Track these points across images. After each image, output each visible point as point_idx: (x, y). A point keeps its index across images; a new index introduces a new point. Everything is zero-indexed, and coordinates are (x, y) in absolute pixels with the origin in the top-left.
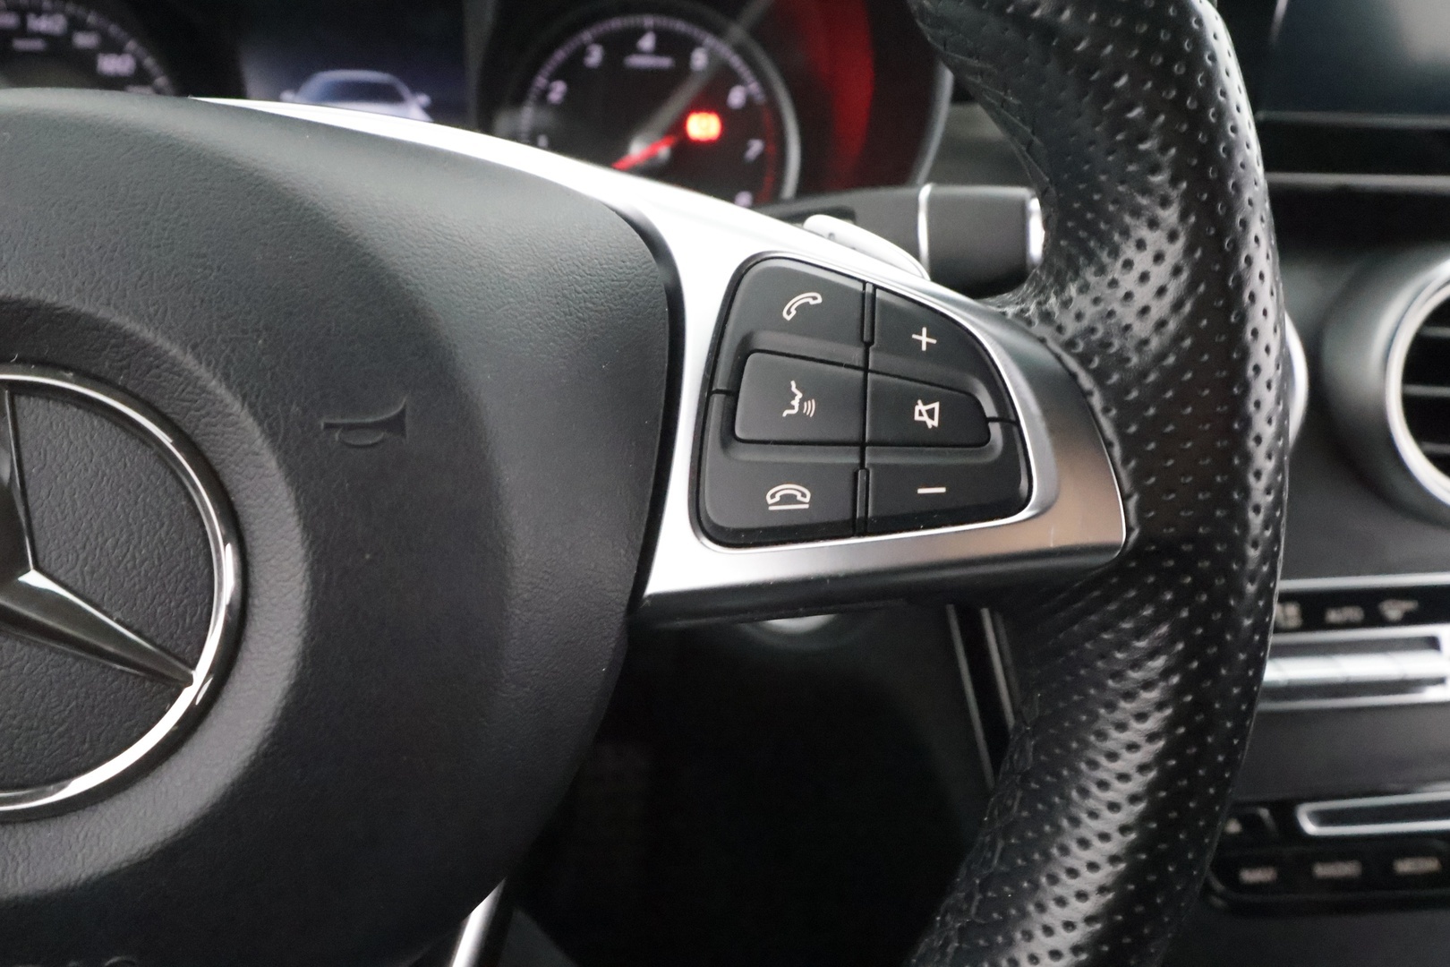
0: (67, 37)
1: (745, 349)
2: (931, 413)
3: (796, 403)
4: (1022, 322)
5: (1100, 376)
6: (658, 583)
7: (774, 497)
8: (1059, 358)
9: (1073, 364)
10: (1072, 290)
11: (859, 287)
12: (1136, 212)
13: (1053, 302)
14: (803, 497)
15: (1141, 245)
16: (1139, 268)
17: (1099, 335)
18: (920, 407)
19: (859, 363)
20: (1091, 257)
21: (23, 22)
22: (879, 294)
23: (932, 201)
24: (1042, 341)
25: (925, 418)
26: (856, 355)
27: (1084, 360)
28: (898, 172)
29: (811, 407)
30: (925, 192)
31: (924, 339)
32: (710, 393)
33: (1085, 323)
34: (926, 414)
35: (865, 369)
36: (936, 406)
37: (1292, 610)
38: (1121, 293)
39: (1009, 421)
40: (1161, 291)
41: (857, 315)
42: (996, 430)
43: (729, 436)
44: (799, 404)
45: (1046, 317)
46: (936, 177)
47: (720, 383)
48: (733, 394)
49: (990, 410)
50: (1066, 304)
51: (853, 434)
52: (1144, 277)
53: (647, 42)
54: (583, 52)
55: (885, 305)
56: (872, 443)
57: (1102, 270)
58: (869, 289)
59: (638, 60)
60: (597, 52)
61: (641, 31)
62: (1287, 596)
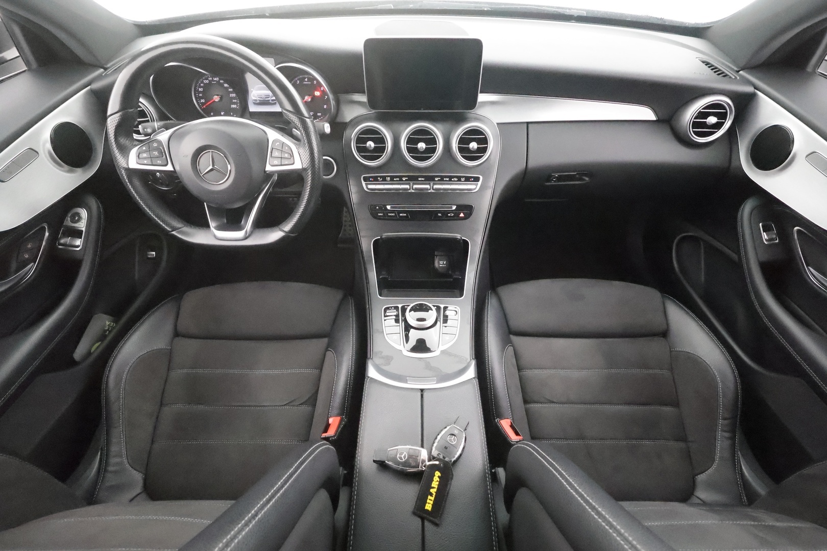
0: (219, 81)
1: (272, 149)
21: (213, 79)
37: (389, 178)
53: (306, 80)
54: (296, 81)
59: (305, 83)
60: (298, 81)
61: (305, 78)
62: (388, 176)
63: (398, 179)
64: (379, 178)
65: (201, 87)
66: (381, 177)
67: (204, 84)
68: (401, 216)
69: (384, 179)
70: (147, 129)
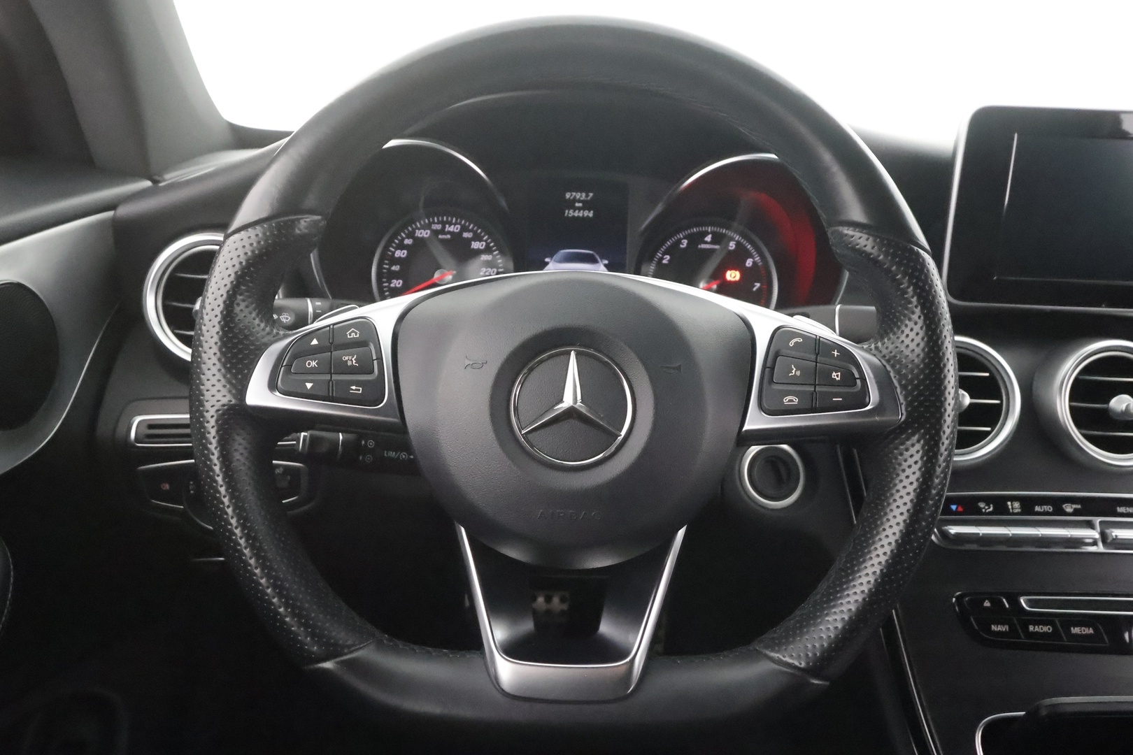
0: (460, 233)
1: (777, 355)
2: (837, 376)
3: (793, 371)
4: (869, 351)
5: (893, 366)
6: (746, 427)
7: (786, 400)
8: (880, 360)
9: (885, 363)
10: (886, 340)
11: (815, 337)
12: (905, 316)
13: (879, 344)
14: (796, 400)
15: (906, 326)
16: (910, 337)
17: (893, 354)
18: (834, 374)
19: (814, 360)
20: (892, 330)
21: (444, 227)
22: (821, 339)
23: (840, 310)
24: (875, 355)
25: (836, 377)
26: (813, 357)
27: (888, 361)
28: (828, 300)
29: (798, 373)
30: (838, 307)
31: (836, 353)
32: (765, 369)
33: (889, 350)
34: (836, 376)
35: (816, 363)
36: (839, 373)
37: (1017, 505)
38: (900, 340)
39: (863, 379)
40: (918, 345)
41: (814, 345)
42: (858, 382)
43: (771, 381)
44: (794, 372)
45: (877, 348)
46: (842, 302)
47: (769, 364)
48: (773, 368)
49: (857, 375)
50: (883, 344)
51: (812, 382)
52: (913, 340)
53: (708, 238)
54: (679, 241)
55: (823, 342)
56: (818, 385)
57: (895, 334)
58: (818, 337)
59: (703, 246)
60: (685, 242)
61: (706, 233)
62: (1013, 498)
63: (1049, 508)
64: (982, 505)
65: (401, 246)
66: (988, 500)
67: (416, 240)
68: (1076, 635)
69: (1000, 505)
70: (279, 315)
